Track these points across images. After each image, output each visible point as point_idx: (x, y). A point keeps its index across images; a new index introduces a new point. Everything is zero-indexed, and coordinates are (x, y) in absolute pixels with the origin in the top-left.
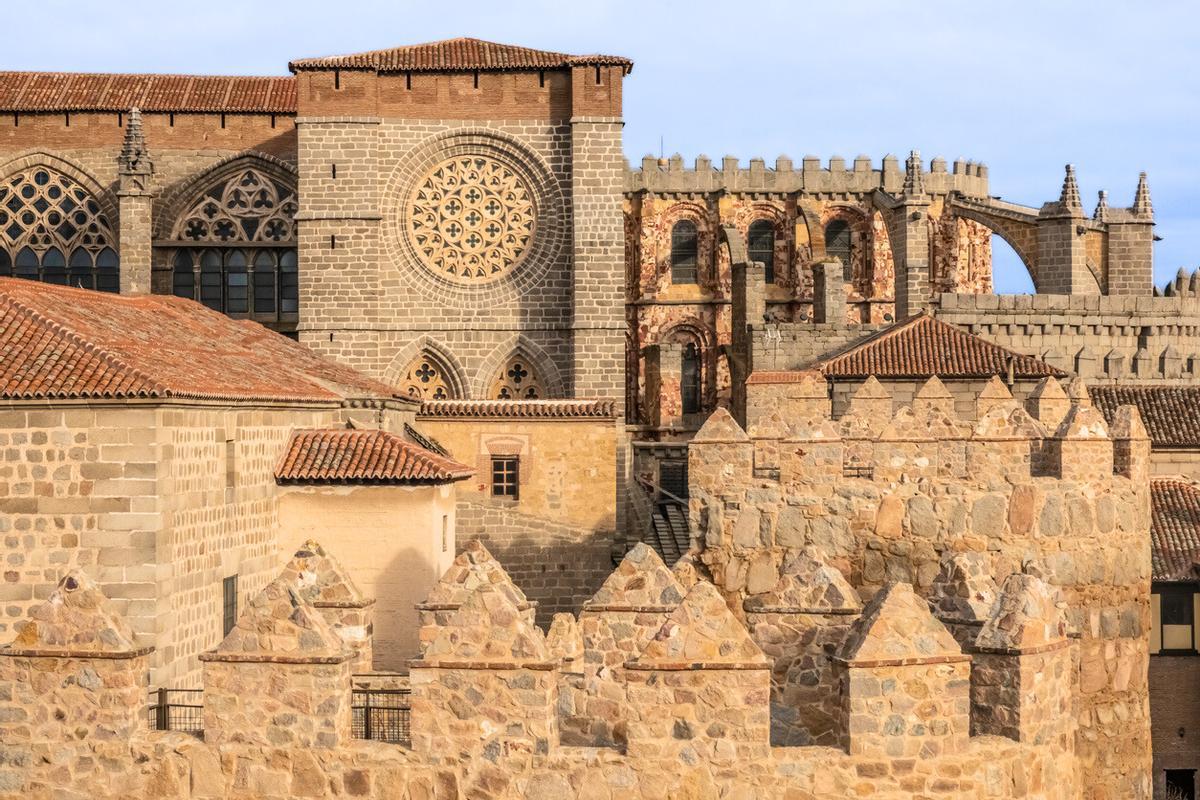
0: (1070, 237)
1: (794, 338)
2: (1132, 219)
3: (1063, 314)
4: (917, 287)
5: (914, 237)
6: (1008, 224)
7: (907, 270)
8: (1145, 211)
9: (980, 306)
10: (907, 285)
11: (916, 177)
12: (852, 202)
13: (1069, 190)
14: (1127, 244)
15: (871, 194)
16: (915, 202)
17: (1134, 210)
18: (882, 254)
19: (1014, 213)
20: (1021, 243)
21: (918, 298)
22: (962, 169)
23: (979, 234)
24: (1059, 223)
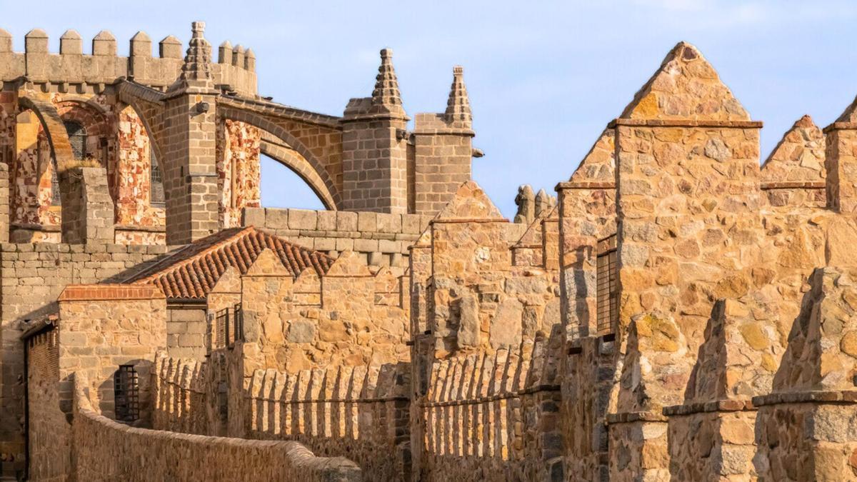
0: (388, 144)
1: (57, 263)
2: (445, 127)
3: (394, 240)
4: (202, 202)
5: (199, 136)
6: (299, 128)
7: (189, 179)
8: (462, 118)
9: (293, 224)
10: (189, 200)
11: (200, 57)
12: (89, 95)
13: (386, 82)
14: (439, 160)
15: (114, 86)
16: (200, 89)
17: (447, 117)
18: (129, 166)
19: (308, 113)
20: (318, 152)
21: (204, 216)
22: (228, 56)
23: (245, 145)
24: (373, 125)
